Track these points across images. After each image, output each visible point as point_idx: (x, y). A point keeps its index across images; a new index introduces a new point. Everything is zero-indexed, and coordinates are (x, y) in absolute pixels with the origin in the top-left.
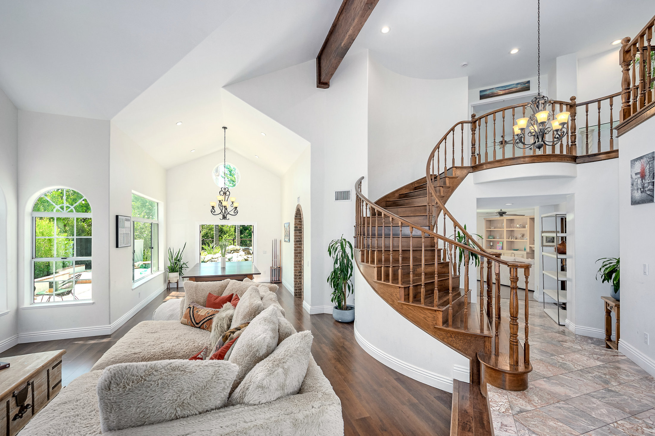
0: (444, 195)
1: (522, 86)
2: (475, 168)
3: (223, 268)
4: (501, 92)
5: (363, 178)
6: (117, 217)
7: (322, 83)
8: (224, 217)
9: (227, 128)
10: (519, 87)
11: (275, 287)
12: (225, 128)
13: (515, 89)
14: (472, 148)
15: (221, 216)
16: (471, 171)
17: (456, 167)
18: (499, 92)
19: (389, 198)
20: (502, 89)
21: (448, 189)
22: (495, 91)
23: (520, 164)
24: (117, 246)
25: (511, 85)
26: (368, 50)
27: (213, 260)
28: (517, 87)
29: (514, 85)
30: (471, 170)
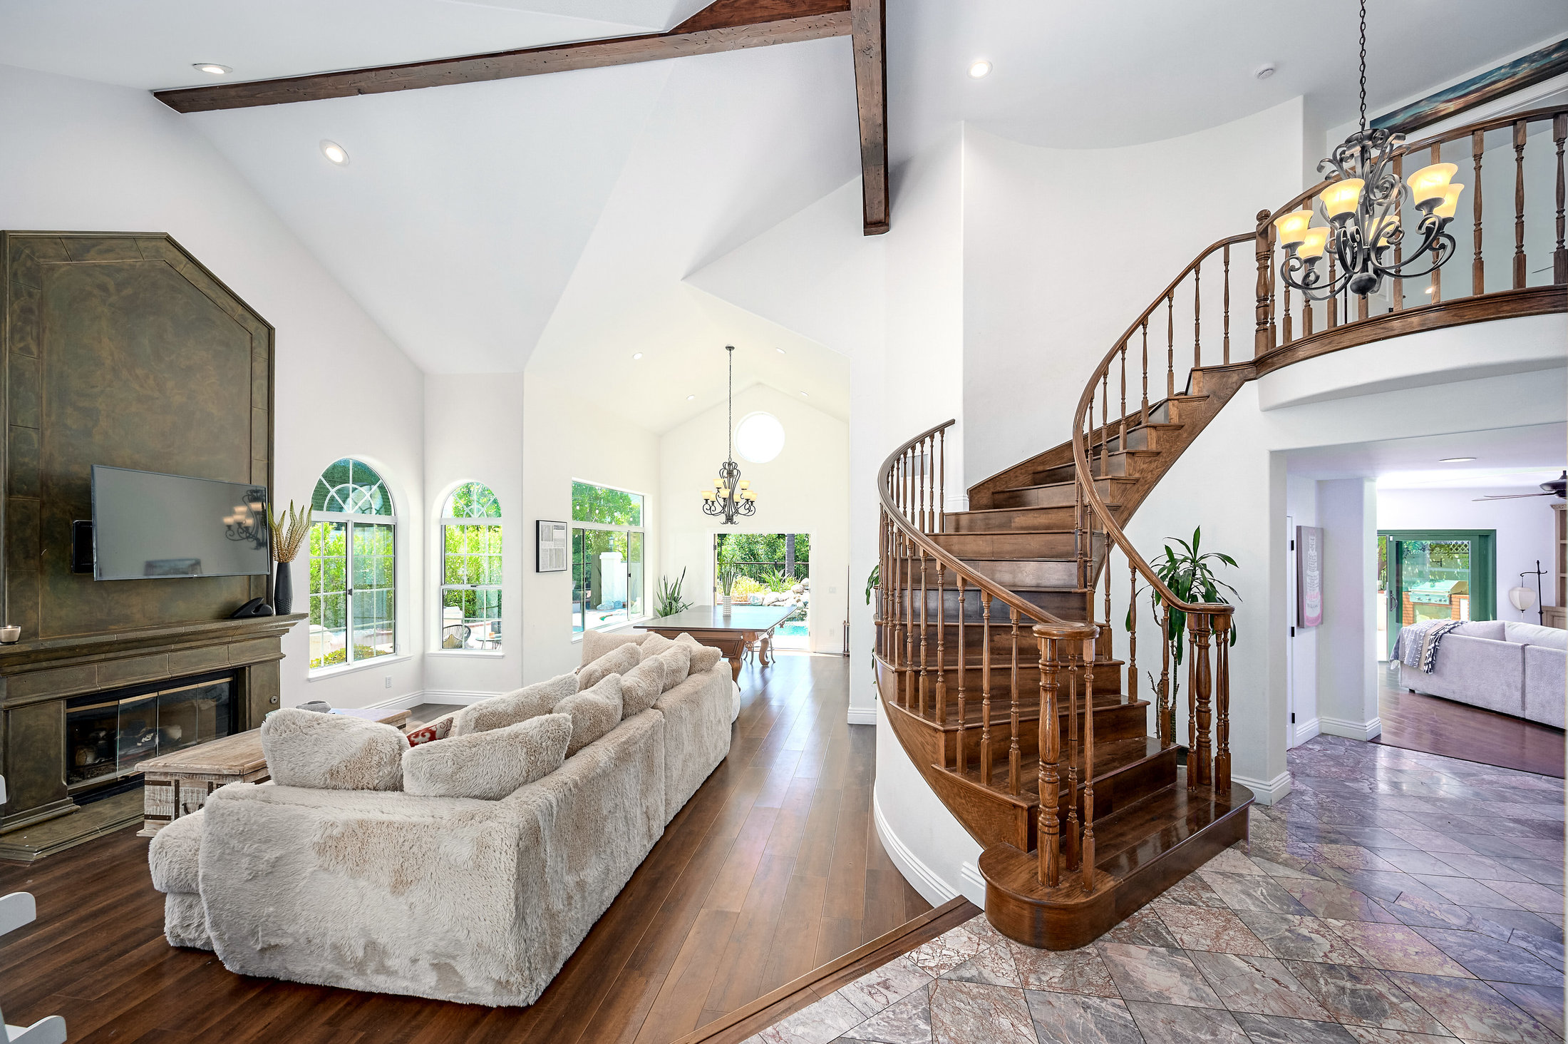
0: (1159, 450)
1: (1534, 65)
2: (1262, 364)
3: (727, 617)
4: (1452, 107)
5: (952, 422)
6: (538, 522)
7: (876, 224)
8: (729, 519)
9: (733, 348)
10: (1524, 71)
11: (714, 652)
12: (730, 348)
13: (1508, 81)
14: (1257, 308)
15: (723, 518)
16: (1252, 376)
17: (1202, 370)
18: (1442, 106)
19: (1043, 463)
20: (1452, 96)
21: (1177, 433)
22: (1426, 109)
23: (1379, 339)
24: (538, 571)
25: (1491, 73)
26: (963, 122)
27: (777, 603)
28: (1514, 74)
29: (1503, 71)
30: (1251, 372)
